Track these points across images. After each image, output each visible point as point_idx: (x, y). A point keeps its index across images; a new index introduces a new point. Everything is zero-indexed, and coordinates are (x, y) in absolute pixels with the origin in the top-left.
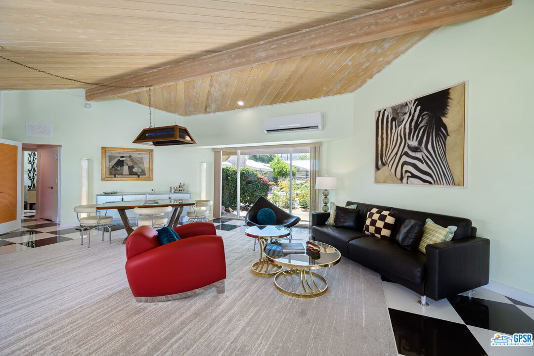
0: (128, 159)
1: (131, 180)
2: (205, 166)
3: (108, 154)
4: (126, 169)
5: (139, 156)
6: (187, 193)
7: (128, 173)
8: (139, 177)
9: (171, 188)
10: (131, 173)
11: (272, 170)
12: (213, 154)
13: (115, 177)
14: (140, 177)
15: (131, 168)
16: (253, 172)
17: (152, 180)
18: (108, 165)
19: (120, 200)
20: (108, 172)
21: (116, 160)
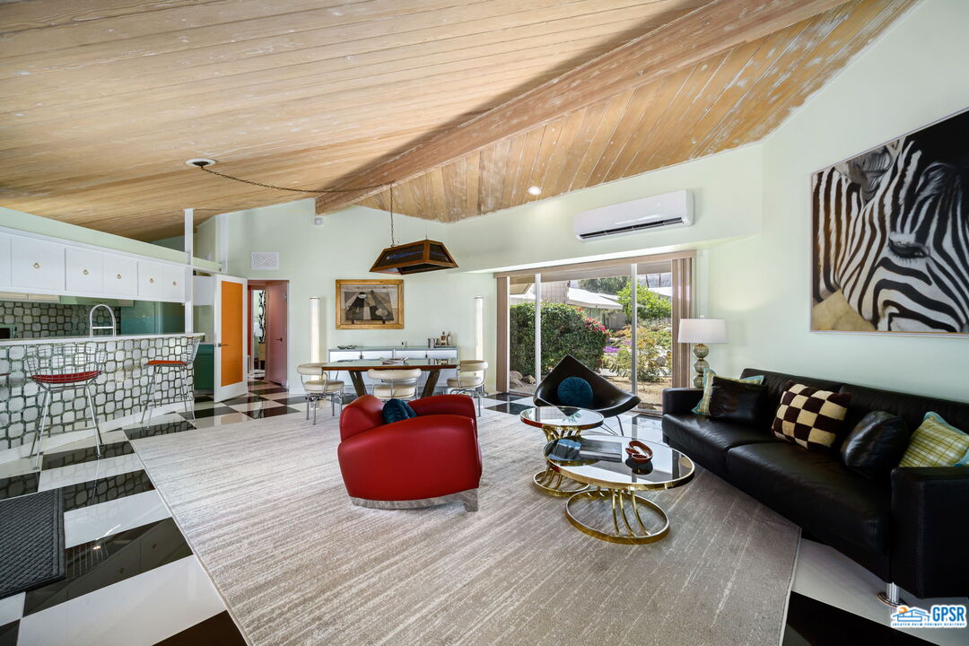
0: (370, 296)
1: (374, 328)
2: (480, 303)
3: (343, 290)
4: (366, 311)
5: (384, 290)
6: (454, 347)
7: (370, 318)
8: (384, 323)
9: (429, 340)
10: (375, 318)
11: (620, 306)
12: (494, 282)
13: (353, 323)
14: (386, 323)
15: (373, 309)
16: (573, 311)
17: (403, 328)
19: (358, 358)
20: (344, 317)
21: (354, 298)
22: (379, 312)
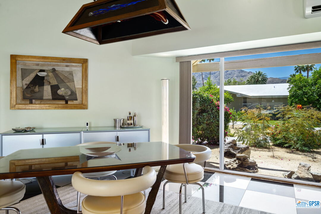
0: (51, 74)
1: (56, 108)
3: (19, 67)
4: (47, 90)
5: (67, 69)
7: (51, 97)
8: (67, 102)
9: (115, 120)
10: (56, 97)
13: (31, 103)
14: (69, 103)
15: (55, 89)
17: (87, 108)
18: (19, 83)
20: (20, 96)
21: (32, 76)
22: (61, 92)
